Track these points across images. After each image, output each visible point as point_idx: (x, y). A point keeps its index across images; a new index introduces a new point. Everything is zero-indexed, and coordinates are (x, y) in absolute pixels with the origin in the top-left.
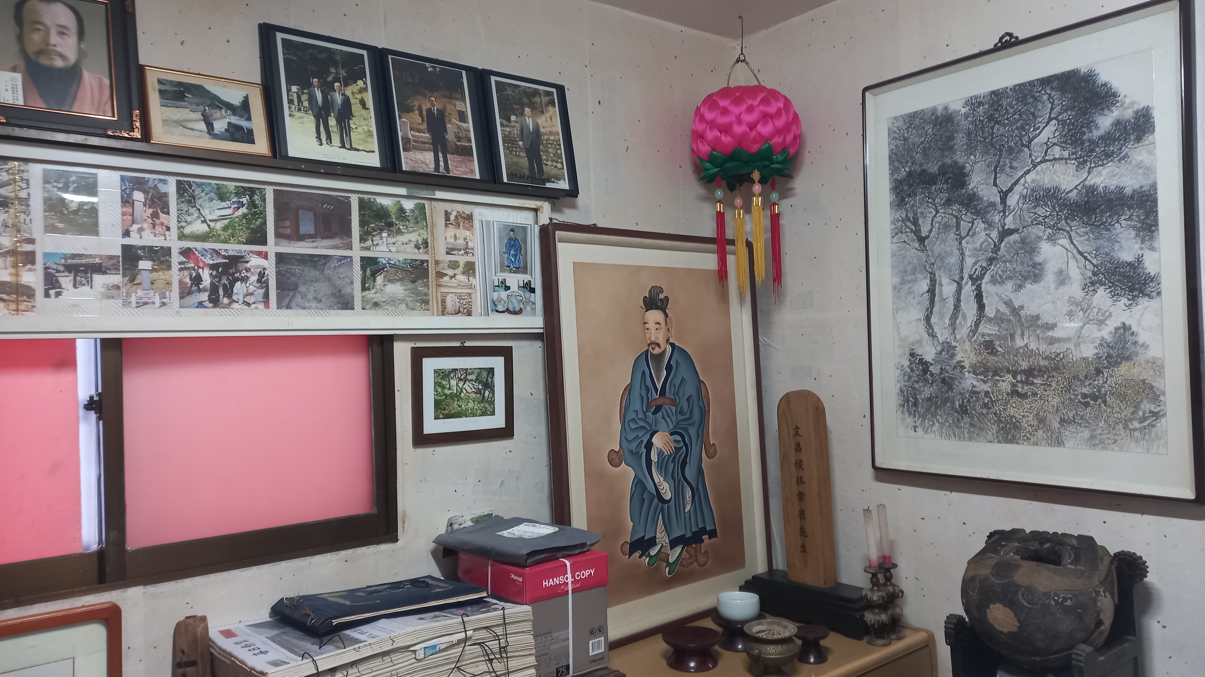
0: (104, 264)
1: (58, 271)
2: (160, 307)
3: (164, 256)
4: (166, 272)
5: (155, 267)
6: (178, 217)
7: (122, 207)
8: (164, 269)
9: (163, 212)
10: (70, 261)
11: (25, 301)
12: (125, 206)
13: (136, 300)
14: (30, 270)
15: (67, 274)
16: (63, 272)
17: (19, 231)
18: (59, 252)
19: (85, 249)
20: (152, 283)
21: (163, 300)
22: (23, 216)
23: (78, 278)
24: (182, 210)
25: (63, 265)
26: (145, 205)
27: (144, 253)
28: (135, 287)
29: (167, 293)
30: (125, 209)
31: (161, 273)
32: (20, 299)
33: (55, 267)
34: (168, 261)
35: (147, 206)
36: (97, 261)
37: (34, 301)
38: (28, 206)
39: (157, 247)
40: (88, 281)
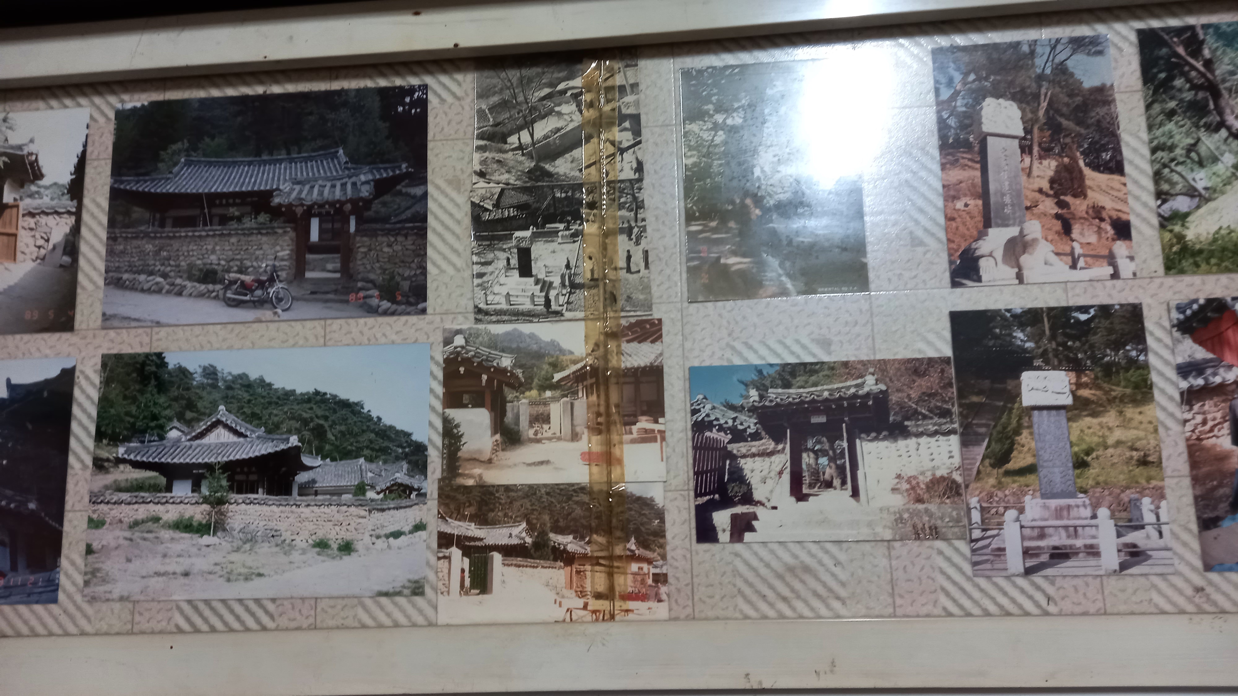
0: (894, 398)
1: (738, 436)
2: (1124, 566)
3: (1117, 345)
4: (1130, 412)
5: (1085, 393)
6: (1157, 177)
7: (943, 167)
8: (1122, 399)
9: (1096, 167)
10: (775, 394)
11: (633, 557)
12: (955, 163)
13: (1023, 538)
14: (648, 437)
15: (768, 444)
16: (756, 436)
17: (613, 299)
18: (737, 361)
19: (826, 344)
20: (1080, 464)
21: (1133, 537)
22: (622, 243)
23: (807, 459)
24: (1171, 148)
25: (753, 410)
26: (1025, 149)
27: (1037, 337)
28: (1013, 485)
29: (1146, 503)
30: (956, 175)
31: (1110, 418)
32: (618, 550)
33: (727, 418)
34: (1132, 363)
35: (1036, 149)
36: (870, 384)
37: (664, 557)
38: (638, 205)
39: (1084, 309)
40: (841, 470)
